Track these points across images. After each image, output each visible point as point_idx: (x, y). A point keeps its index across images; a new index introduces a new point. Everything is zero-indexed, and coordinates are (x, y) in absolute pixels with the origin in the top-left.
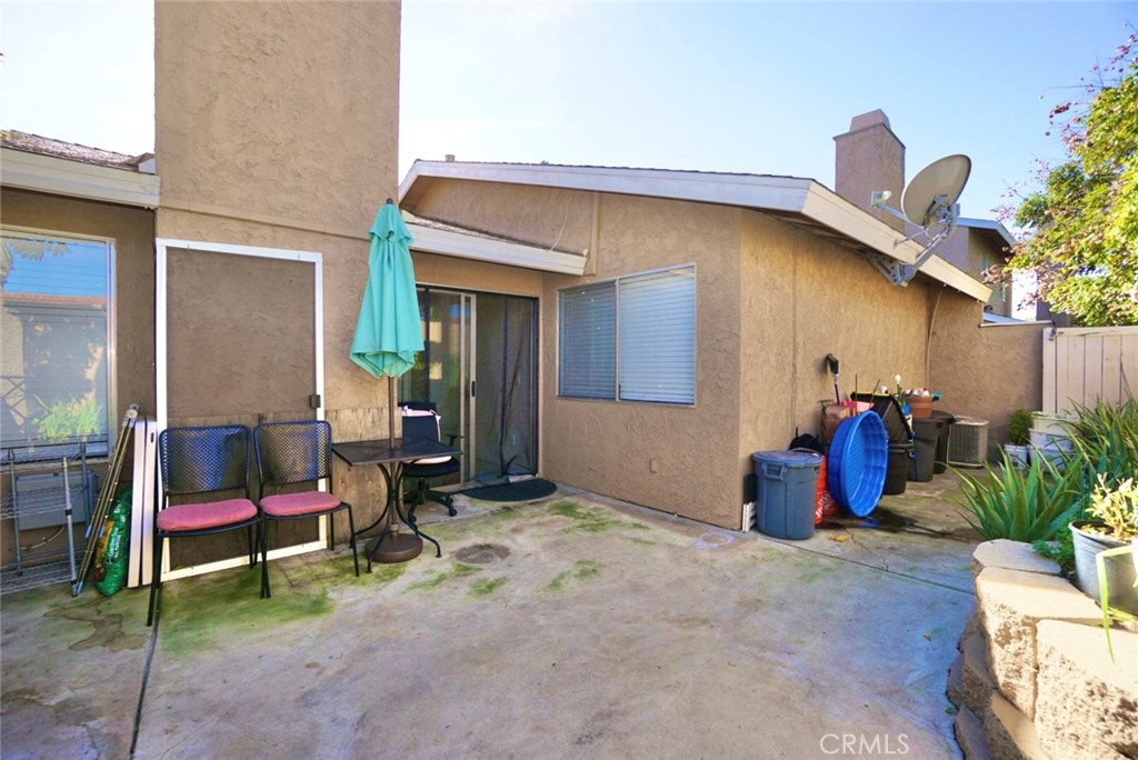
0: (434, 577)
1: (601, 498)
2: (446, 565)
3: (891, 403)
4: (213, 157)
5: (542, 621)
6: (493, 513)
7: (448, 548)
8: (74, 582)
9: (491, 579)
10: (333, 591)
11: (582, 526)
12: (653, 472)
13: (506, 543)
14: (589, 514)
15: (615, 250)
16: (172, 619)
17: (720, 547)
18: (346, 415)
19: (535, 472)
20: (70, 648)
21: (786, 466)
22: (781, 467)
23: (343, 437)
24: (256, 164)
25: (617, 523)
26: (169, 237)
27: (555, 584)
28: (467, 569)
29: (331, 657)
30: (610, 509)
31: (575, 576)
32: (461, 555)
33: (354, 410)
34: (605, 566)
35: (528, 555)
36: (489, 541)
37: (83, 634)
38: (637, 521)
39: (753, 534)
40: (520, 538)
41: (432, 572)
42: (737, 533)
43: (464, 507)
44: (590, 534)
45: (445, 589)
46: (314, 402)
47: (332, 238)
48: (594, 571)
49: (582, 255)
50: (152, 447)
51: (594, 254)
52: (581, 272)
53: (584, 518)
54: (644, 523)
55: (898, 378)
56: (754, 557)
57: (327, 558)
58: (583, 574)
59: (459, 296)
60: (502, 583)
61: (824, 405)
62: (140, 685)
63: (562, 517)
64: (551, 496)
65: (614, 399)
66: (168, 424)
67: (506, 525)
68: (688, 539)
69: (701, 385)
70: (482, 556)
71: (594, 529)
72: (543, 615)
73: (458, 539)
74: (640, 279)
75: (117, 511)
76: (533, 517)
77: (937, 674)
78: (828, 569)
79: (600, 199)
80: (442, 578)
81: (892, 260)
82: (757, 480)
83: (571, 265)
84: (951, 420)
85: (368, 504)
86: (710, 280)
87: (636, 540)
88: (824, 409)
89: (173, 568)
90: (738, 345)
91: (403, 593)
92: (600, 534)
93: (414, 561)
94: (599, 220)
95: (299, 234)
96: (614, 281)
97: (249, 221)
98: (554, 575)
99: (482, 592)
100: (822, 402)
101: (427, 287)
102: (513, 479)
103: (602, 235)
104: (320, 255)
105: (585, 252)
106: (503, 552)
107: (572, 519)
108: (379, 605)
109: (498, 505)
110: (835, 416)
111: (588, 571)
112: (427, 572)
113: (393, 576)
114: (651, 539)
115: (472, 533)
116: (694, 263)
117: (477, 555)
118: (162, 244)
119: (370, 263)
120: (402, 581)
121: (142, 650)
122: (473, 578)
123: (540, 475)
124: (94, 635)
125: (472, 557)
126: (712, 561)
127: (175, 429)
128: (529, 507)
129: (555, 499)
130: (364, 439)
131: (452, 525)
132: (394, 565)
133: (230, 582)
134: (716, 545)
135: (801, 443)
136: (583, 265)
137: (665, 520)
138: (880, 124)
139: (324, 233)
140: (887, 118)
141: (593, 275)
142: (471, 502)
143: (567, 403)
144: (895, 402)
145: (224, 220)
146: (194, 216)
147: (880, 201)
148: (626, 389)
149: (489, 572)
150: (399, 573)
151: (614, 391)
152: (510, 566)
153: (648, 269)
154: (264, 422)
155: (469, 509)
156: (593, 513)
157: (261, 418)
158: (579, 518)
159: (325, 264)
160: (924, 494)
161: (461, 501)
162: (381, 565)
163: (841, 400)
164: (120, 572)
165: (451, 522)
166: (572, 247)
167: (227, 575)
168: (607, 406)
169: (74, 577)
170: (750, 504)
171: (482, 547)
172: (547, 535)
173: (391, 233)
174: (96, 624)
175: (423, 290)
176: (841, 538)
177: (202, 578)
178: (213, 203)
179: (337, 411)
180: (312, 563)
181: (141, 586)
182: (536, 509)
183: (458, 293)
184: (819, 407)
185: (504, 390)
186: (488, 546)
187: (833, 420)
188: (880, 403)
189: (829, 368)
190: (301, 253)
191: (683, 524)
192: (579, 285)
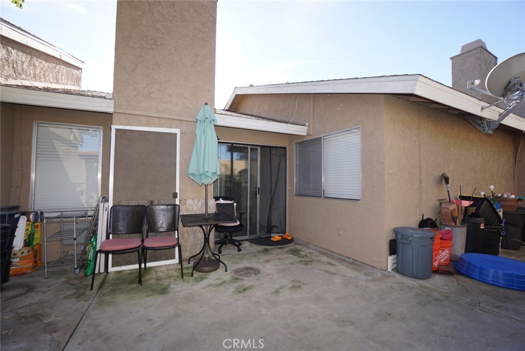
0: (220, 282)
2: (227, 276)
3: (486, 202)
4: (135, 90)
5: (263, 312)
6: (259, 252)
7: (232, 267)
8: (76, 269)
9: (246, 286)
10: (173, 284)
11: (301, 261)
12: (340, 235)
13: (260, 267)
14: (306, 256)
15: (321, 122)
16: (106, 290)
17: (372, 279)
18: (189, 201)
19: (284, 232)
20: (64, 298)
21: (412, 236)
22: (409, 237)
23: (188, 211)
24: (153, 92)
25: (319, 261)
26: (117, 125)
27: (277, 292)
28: (237, 279)
29: (159, 317)
30: (318, 253)
31: (289, 288)
32: (237, 272)
33: (193, 200)
34: (306, 284)
35: (269, 274)
36: (251, 266)
37: (70, 292)
38: (330, 261)
39: (394, 273)
40: (268, 265)
41: (220, 279)
42: (384, 272)
43: (246, 248)
44: (303, 266)
45: (223, 289)
46: (175, 195)
47: (184, 122)
48: (299, 286)
49: (305, 126)
50: (106, 213)
51: (311, 125)
52: (305, 134)
53: (303, 257)
54: (333, 262)
55: (492, 187)
56: (392, 287)
57: (177, 268)
58: (294, 287)
59: (247, 148)
60: (251, 288)
61: (441, 202)
62: (80, 319)
63: (292, 256)
64: (290, 245)
65: (321, 197)
66: (113, 204)
67: (263, 258)
68: (356, 273)
69: (364, 190)
70: (246, 273)
71: (306, 263)
72: (265, 308)
73: (238, 263)
74: (333, 135)
75: (92, 240)
76: (278, 255)
78: (437, 300)
80: (224, 282)
81: (481, 118)
82: (397, 243)
83: (300, 130)
85: (198, 244)
87: (326, 271)
88: (441, 204)
89: (113, 266)
90: (384, 169)
91: (203, 288)
92: (309, 266)
93: (214, 273)
94: (314, 108)
95: (170, 122)
96: (321, 138)
97: (149, 116)
98: (278, 287)
99: (240, 292)
100: (440, 200)
101: (233, 144)
103: (315, 115)
104: (179, 130)
105: (307, 124)
106: (257, 272)
107: (297, 257)
108: (190, 293)
111: (296, 286)
112: (218, 279)
113: (202, 279)
114: (334, 272)
115: (245, 261)
116: (360, 126)
117: (244, 272)
118: (114, 127)
119: (196, 132)
120: (205, 282)
121: (88, 302)
122: (238, 284)
124: (75, 293)
125: (241, 273)
126: (366, 287)
127: (116, 206)
128: (276, 250)
129: (291, 246)
130: (197, 213)
131: (238, 256)
132: (205, 273)
133: (134, 275)
134: (370, 278)
135: (425, 223)
136: (306, 131)
137: (346, 261)
138: (480, 47)
139: (181, 120)
140: (484, 44)
141: (311, 135)
142: (250, 245)
143: (299, 198)
144: (489, 201)
145: (139, 116)
146: (127, 115)
147: (472, 86)
148: (327, 192)
149: (247, 282)
150: (205, 278)
151: (321, 193)
152: (258, 279)
153: (337, 131)
154: (153, 204)
155: (248, 248)
156: (308, 255)
157: (152, 202)
158: (301, 257)
159: (181, 134)
161: (246, 245)
162: (199, 273)
163: (451, 199)
164: (92, 266)
165: (238, 255)
166: (302, 122)
167: (134, 272)
168: (318, 201)
169: (76, 267)
170: (392, 256)
171: (248, 268)
172: (281, 264)
173: (207, 118)
174: (78, 288)
175: (230, 145)
177: (124, 272)
178: (134, 110)
179: (185, 200)
180: (170, 269)
181: (99, 273)
182: (280, 251)
183: (247, 146)
184: (438, 203)
185: (271, 192)
186: (251, 268)
187: (446, 210)
188: (477, 201)
189: (444, 181)
190: (171, 129)
191: (355, 264)
192: (304, 140)
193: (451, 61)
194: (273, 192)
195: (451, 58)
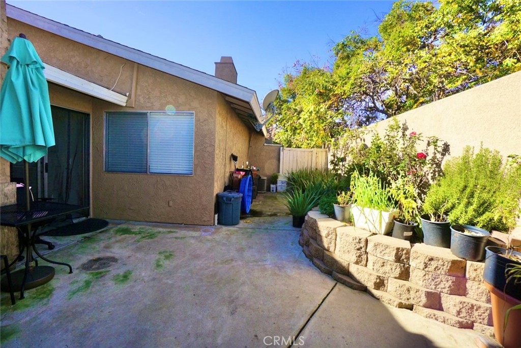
0: (81, 284)
1: (138, 223)
5: (170, 282)
6: (81, 242)
11: (143, 237)
12: (170, 206)
15: (147, 97)
17: (212, 233)
19: (87, 214)
21: (233, 197)
22: (231, 198)
25: (159, 232)
27: (159, 265)
28: (99, 274)
30: (150, 227)
31: (164, 259)
32: (86, 267)
35: (129, 257)
36: (96, 256)
38: (169, 230)
42: (213, 227)
43: (56, 242)
45: (97, 287)
48: (172, 255)
49: (126, 96)
51: (133, 96)
52: (124, 105)
53: (140, 233)
54: (172, 230)
55: (247, 163)
56: (227, 234)
60: (130, 273)
64: (109, 226)
65: (146, 172)
69: (196, 166)
70: (101, 264)
71: (150, 237)
72: (167, 279)
76: (110, 238)
77: (300, 253)
78: (253, 232)
79: (138, 68)
80: (88, 282)
81: (257, 121)
82: (220, 204)
83: (119, 99)
84: (260, 177)
86: (201, 121)
87: (176, 238)
90: (214, 150)
91: (69, 298)
92: (156, 239)
93: (54, 280)
94: (137, 79)
96: (146, 113)
98: (153, 262)
99: (123, 280)
102: (75, 221)
103: (139, 87)
105: (127, 94)
106: (112, 259)
107: (132, 235)
109: (79, 237)
110: (237, 177)
111: (168, 256)
112: (73, 283)
113: (47, 293)
114: (182, 236)
115: (80, 255)
116: (194, 112)
117: (97, 265)
120: (60, 293)
122: (109, 276)
123: (91, 216)
125: (94, 267)
128: (102, 234)
129: (113, 227)
132: (39, 287)
136: (125, 101)
137: (180, 227)
138: (232, 63)
141: (133, 107)
143: (111, 175)
144: (250, 172)
148: (152, 168)
149: (116, 271)
150: (51, 290)
151: (147, 169)
152: (124, 265)
155: (61, 243)
156: (142, 230)
158: (137, 234)
160: (257, 203)
161: (50, 239)
162: (28, 291)
165: (56, 252)
166: (121, 91)
168: (142, 176)
170: (218, 214)
172: (128, 245)
176: (248, 222)
182: (106, 235)
187: (236, 179)
188: (247, 172)
189: (232, 159)
191: (189, 227)
192: (122, 111)
193: (215, 65)
194: (70, 167)
195: (215, 63)
